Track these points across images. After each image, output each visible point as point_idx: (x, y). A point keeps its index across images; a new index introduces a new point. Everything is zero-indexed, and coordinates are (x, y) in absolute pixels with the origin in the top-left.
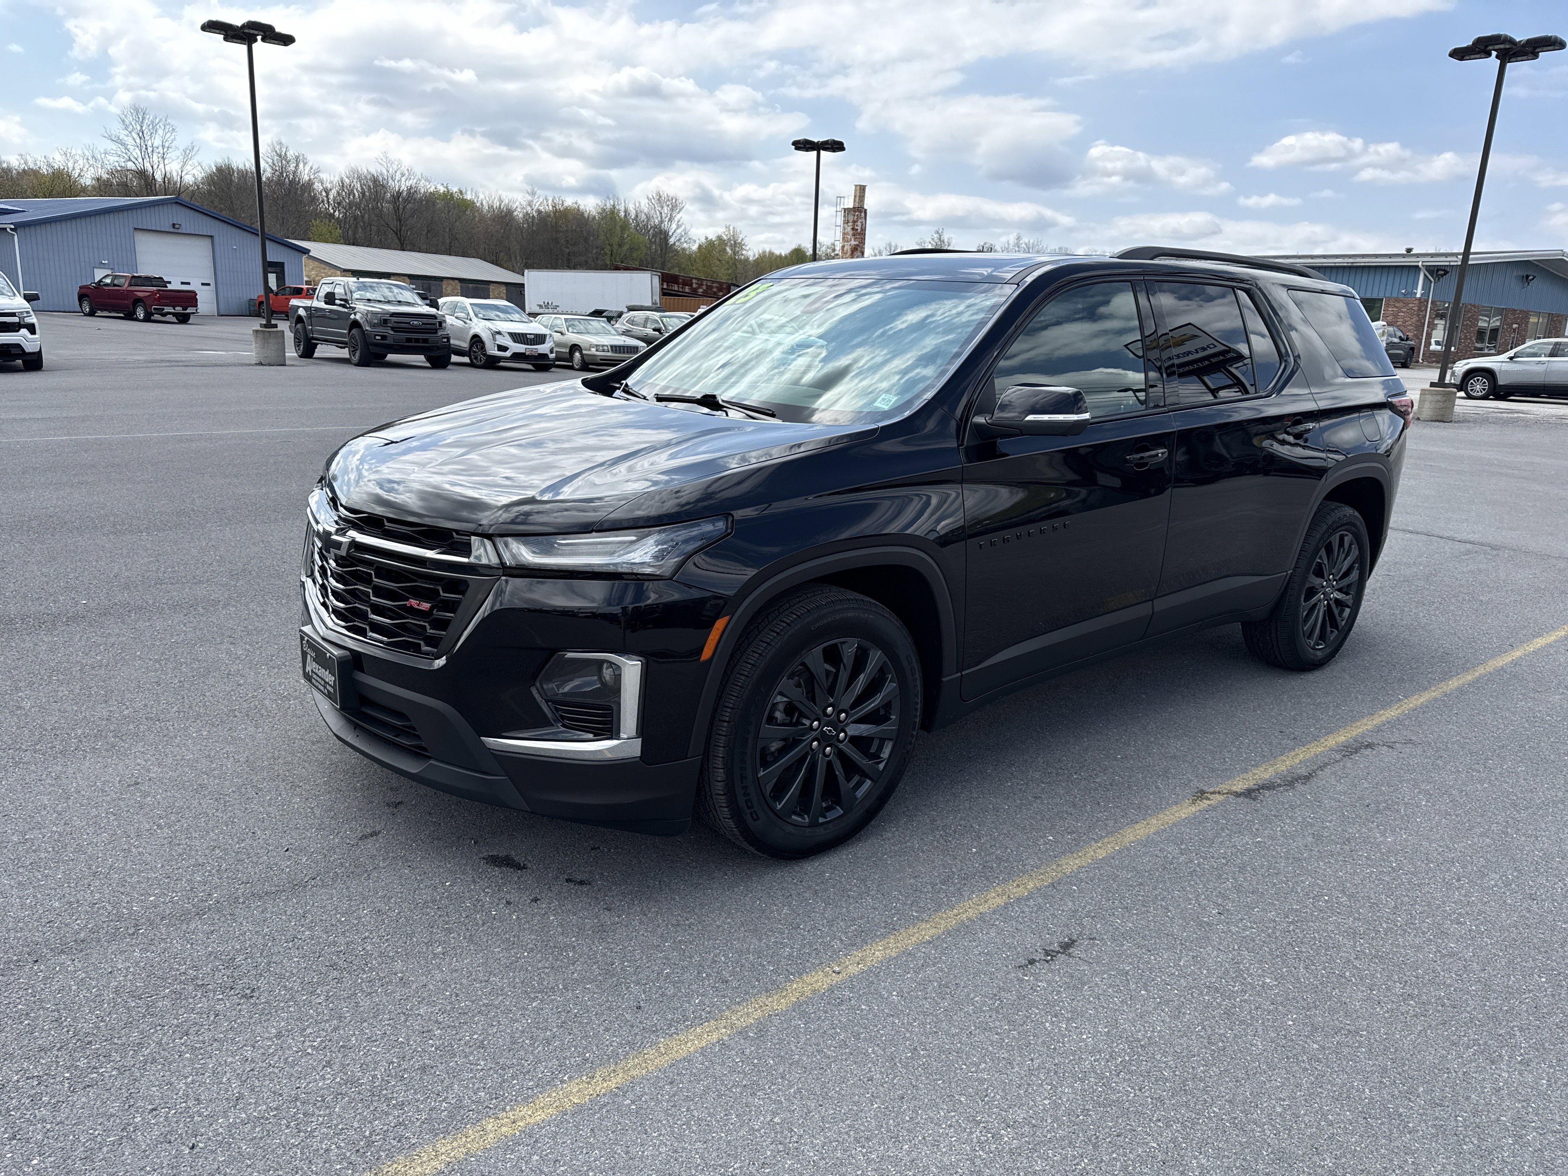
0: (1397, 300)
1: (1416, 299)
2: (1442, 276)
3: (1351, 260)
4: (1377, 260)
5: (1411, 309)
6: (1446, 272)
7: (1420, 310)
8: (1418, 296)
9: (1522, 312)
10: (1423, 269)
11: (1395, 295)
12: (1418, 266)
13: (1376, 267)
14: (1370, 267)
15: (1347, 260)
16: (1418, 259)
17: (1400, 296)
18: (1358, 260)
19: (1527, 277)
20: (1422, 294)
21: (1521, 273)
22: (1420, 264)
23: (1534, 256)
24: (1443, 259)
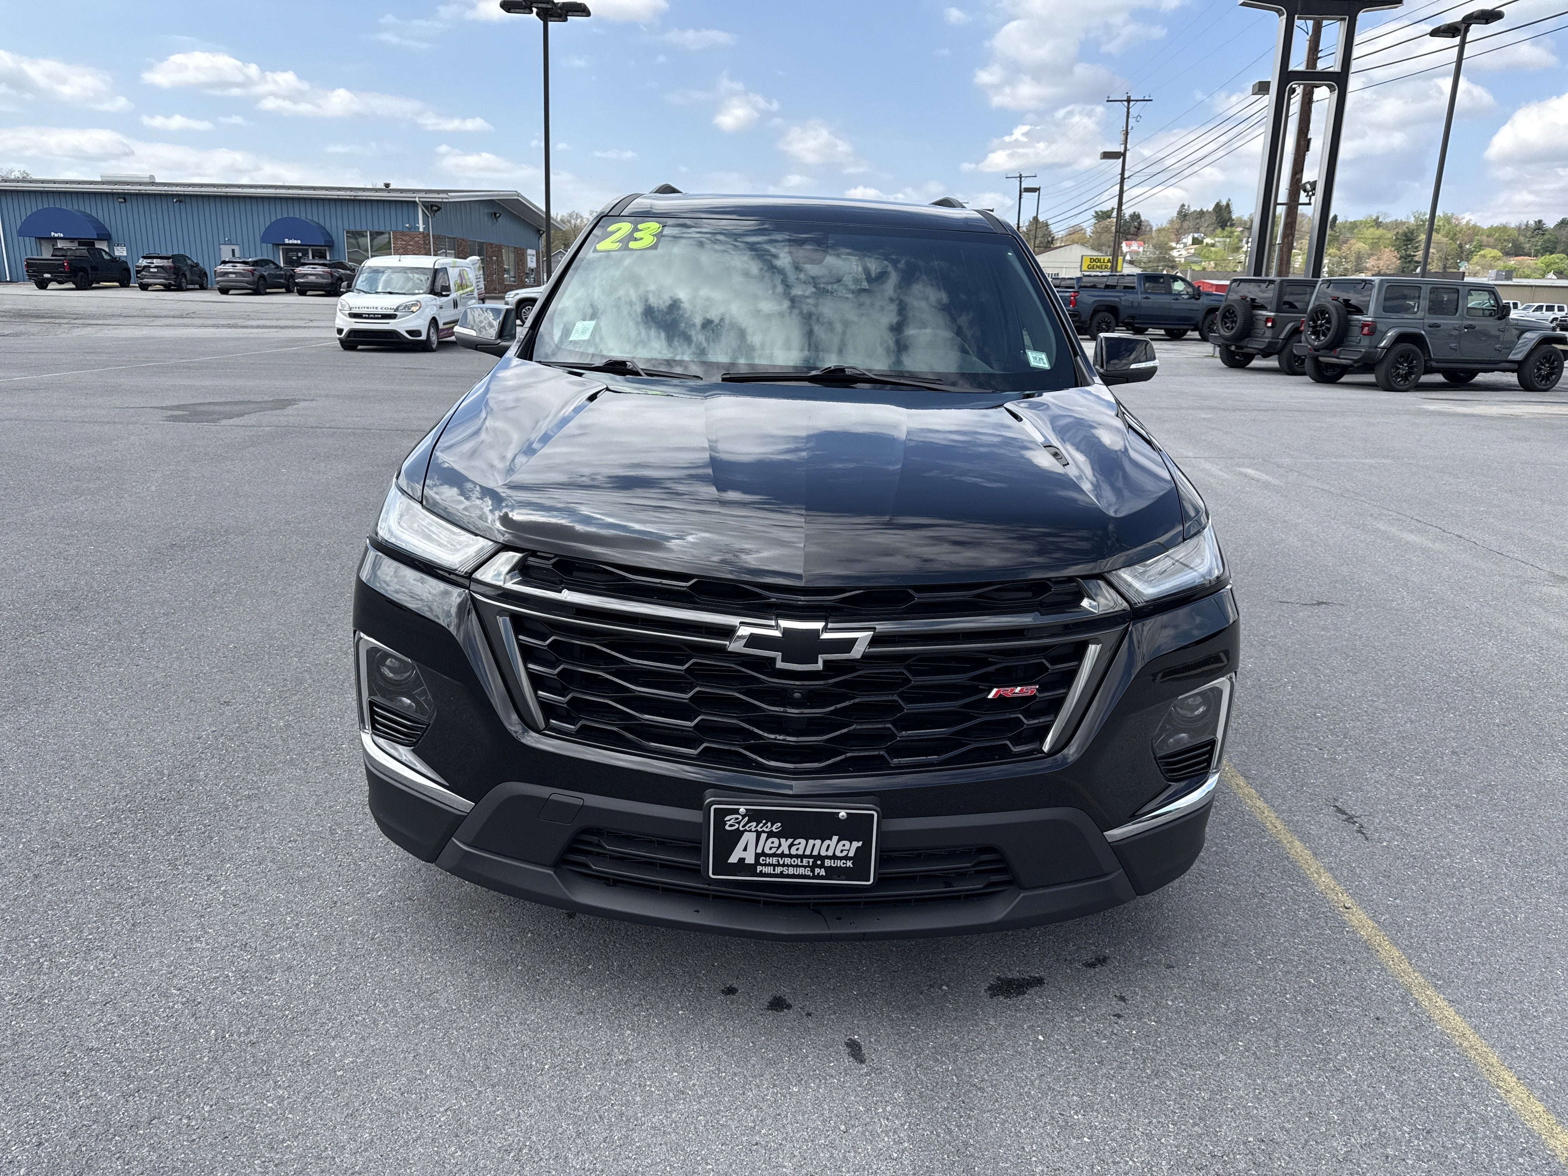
0: (403, 233)
1: (420, 233)
2: (436, 211)
3: (352, 193)
4: (377, 194)
5: (417, 242)
6: (439, 209)
7: (425, 243)
8: (421, 230)
9: (497, 246)
10: (420, 204)
11: (400, 229)
12: (415, 202)
13: (378, 201)
14: (371, 201)
15: (348, 193)
16: (414, 195)
17: (405, 230)
18: (360, 193)
19: (495, 214)
20: (424, 228)
21: (490, 211)
22: (417, 199)
23: (499, 195)
24: (436, 195)
